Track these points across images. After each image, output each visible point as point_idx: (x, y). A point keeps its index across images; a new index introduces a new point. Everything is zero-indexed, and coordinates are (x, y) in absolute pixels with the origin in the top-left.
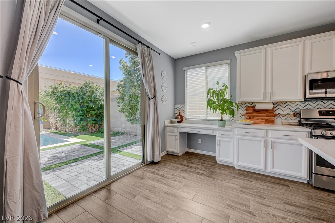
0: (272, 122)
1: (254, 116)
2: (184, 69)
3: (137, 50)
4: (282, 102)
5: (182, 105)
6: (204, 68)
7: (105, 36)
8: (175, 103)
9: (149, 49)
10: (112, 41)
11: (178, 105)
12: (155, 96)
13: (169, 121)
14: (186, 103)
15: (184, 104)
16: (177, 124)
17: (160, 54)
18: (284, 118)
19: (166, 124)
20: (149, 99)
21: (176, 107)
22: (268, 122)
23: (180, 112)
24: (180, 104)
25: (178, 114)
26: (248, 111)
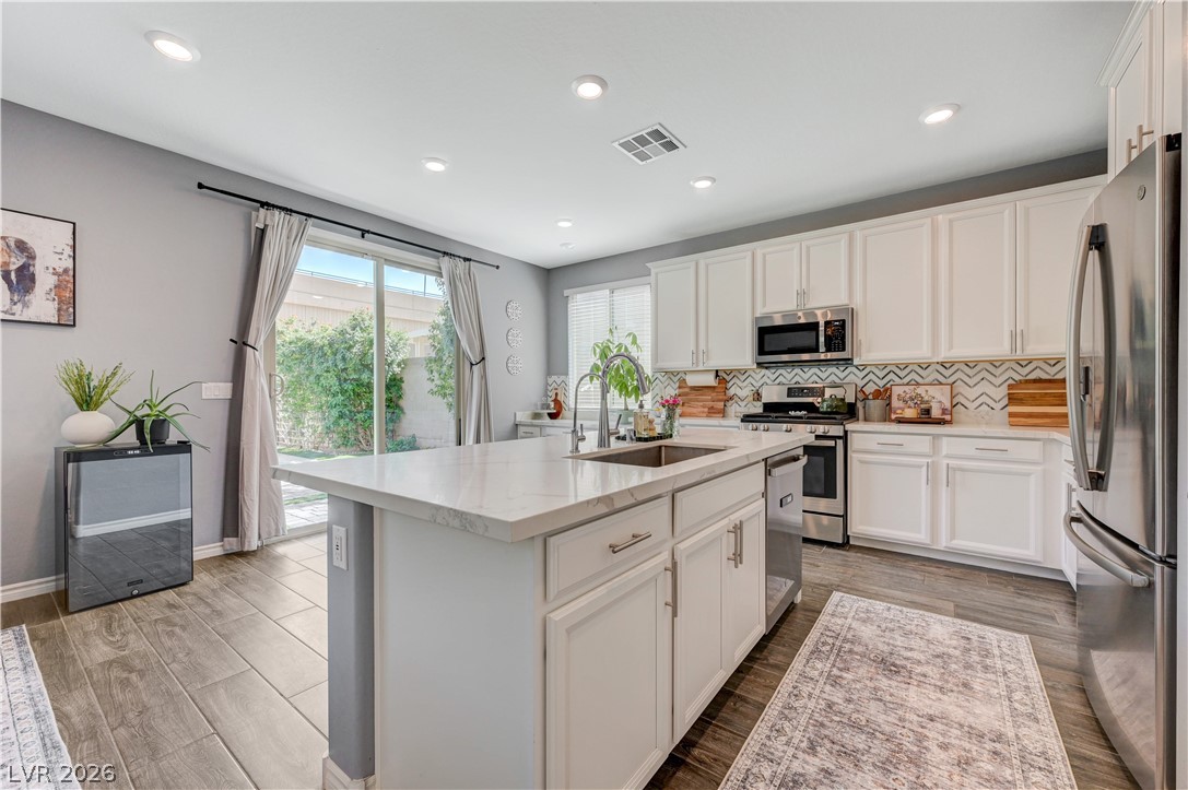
0: (723, 413)
1: (691, 400)
2: (567, 292)
3: (440, 268)
4: (739, 371)
5: (563, 378)
6: (607, 292)
7: (375, 256)
8: (549, 371)
9: (467, 263)
10: (389, 262)
11: (554, 378)
12: (483, 359)
13: (529, 413)
14: (570, 373)
15: (567, 374)
16: (547, 420)
17: (498, 267)
18: (743, 404)
19: (518, 419)
20: (472, 364)
21: (550, 381)
22: (712, 412)
23: (556, 394)
24: (558, 374)
25: (554, 397)
26: (681, 390)
